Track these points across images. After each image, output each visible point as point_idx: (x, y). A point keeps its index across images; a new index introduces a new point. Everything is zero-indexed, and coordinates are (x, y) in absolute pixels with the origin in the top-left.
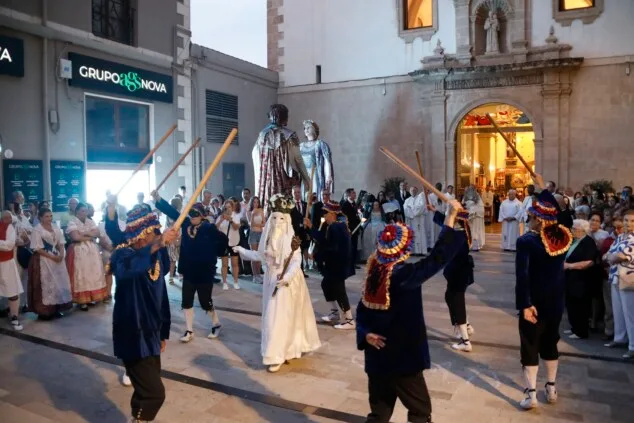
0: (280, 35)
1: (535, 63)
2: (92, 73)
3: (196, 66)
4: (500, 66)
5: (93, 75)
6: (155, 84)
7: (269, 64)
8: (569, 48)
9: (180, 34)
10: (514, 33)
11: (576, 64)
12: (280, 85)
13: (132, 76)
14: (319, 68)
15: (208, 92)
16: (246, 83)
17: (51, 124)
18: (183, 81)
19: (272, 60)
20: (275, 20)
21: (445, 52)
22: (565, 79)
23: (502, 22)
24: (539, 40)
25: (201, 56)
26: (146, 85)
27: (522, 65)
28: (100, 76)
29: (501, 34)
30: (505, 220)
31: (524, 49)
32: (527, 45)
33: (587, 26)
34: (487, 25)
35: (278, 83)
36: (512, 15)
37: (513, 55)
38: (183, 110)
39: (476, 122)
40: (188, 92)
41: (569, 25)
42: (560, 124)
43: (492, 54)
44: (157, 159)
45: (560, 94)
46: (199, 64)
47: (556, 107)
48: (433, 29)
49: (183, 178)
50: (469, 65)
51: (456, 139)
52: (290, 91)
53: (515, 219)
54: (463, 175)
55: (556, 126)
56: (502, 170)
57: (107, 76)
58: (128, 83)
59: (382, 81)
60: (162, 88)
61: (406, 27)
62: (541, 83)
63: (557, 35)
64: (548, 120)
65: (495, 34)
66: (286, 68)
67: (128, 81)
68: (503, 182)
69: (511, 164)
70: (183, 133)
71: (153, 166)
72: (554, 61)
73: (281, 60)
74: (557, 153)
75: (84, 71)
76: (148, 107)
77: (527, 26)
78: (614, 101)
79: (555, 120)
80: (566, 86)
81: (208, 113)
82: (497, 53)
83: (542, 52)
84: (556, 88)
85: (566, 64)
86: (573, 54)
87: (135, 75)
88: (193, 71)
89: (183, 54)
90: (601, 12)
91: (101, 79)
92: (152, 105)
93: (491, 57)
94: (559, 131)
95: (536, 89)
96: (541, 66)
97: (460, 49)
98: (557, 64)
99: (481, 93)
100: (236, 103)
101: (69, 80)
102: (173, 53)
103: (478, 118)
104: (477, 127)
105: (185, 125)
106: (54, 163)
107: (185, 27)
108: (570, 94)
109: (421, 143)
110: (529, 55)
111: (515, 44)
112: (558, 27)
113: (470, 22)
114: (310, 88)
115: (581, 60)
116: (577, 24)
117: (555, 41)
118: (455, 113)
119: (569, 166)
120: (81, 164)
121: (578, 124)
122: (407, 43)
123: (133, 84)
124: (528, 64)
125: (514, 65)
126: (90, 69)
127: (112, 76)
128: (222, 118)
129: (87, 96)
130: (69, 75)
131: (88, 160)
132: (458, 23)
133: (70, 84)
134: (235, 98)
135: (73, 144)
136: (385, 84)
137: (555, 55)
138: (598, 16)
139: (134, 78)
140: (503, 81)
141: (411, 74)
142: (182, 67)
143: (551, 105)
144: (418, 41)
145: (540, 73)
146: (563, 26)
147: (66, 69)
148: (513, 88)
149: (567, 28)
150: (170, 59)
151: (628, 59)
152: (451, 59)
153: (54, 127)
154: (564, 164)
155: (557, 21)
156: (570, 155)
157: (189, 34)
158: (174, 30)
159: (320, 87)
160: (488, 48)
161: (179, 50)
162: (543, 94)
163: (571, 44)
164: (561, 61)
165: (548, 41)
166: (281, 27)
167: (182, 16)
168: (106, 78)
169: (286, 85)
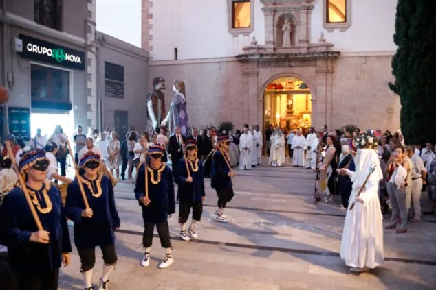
0: (150, 27)
1: (312, 54)
2: (35, 49)
3: (99, 46)
4: (292, 54)
5: (36, 50)
6: (74, 57)
7: (142, 45)
8: (332, 46)
9: (89, 24)
10: (300, 34)
11: (336, 55)
12: (150, 59)
13: (60, 51)
14: (176, 50)
15: (106, 63)
16: (129, 58)
17: (9, 82)
18: (90, 55)
19: (144, 42)
20: (147, 16)
21: (258, 44)
22: (329, 63)
23: (293, 27)
24: (315, 40)
25: (102, 39)
26: (68, 57)
27: (305, 54)
28: (40, 51)
29: (292, 34)
30: (296, 147)
31: (306, 45)
32: (307, 42)
33: (343, 33)
34: (284, 28)
35: (148, 58)
36: (299, 23)
37: (299, 48)
38: (91, 75)
39: (274, 88)
40: (94, 62)
41: (332, 32)
42: (326, 91)
43: (287, 46)
44: (74, 107)
45: (327, 73)
46: (101, 44)
47: (324, 81)
48: (250, 28)
49: (90, 120)
50: (273, 53)
51: (263, 98)
52: (156, 64)
53: (301, 147)
54: (267, 120)
55: (324, 92)
56: (284, 117)
57: (44, 51)
58: (57, 56)
59: (218, 60)
60: (78, 60)
61: (233, 27)
62: (316, 65)
63: (325, 37)
64: (319, 88)
65: (288, 34)
66: (154, 48)
67: (58, 55)
68: (285, 125)
69: (290, 113)
70: (90, 90)
71: (72, 112)
72: (324, 52)
73: (151, 43)
74: (324, 108)
75: (30, 47)
76: (68, 73)
77: (308, 31)
78: (357, 78)
79: (323, 88)
80: (330, 68)
81: (106, 77)
82: (290, 46)
83: (317, 47)
84: (325, 69)
85: (330, 55)
86: (334, 49)
87: (62, 51)
88: (97, 49)
89: (91, 38)
90: (350, 26)
91: (40, 53)
92: (72, 72)
93: (286, 48)
94: (326, 94)
95: (312, 69)
96: (316, 55)
97: (267, 42)
98: (325, 54)
99: (280, 70)
100: (123, 71)
101: (21, 53)
102: (85, 37)
103: (275, 85)
104: (274, 90)
105: (92, 85)
106: (10, 109)
107: (92, 20)
108: (332, 73)
109: (242, 100)
110: (308, 48)
111: (300, 41)
112: (325, 32)
113: (274, 26)
114: (170, 63)
115: (339, 53)
116: (337, 31)
117: (324, 41)
118: (264, 82)
119: (331, 115)
120: (27, 109)
121: (337, 91)
122: (234, 36)
123: (60, 56)
124: (309, 53)
125: (300, 54)
126: (34, 46)
127: (47, 51)
128: (114, 81)
129: (31, 64)
130: (20, 49)
131: (32, 107)
132: (266, 26)
133: (21, 56)
134: (122, 68)
135: (22, 96)
136: (219, 62)
137: (324, 49)
138: (348, 28)
139: (61, 53)
140: (292, 64)
141: (237, 57)
142: (91, 46)
143: (321, 79)
144: (241, 36)
145: (315, 59)
146: (329, 32)
147: (19, 46)
148: (299, 68)
149: (331, 33)
150: (83, 41)
151: (364, 54)
152: (261, 49)
153: (11, 85)
154: (328, 114)
155: (325, 28)
156: (332, 109)
157: (95, 24)
158: (86, 21)
159: (177, 62)
160: (284, 42)
161: (89, 35)
162: (317, 72)
163: (333, 43)
164: (328, 53)
165: (320, 40)
166: (151, 21)
167: (90, 12)
168: (44, 52)
169: (154, 60)
